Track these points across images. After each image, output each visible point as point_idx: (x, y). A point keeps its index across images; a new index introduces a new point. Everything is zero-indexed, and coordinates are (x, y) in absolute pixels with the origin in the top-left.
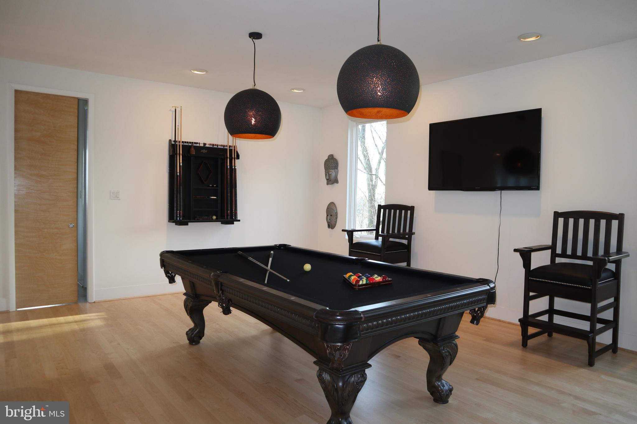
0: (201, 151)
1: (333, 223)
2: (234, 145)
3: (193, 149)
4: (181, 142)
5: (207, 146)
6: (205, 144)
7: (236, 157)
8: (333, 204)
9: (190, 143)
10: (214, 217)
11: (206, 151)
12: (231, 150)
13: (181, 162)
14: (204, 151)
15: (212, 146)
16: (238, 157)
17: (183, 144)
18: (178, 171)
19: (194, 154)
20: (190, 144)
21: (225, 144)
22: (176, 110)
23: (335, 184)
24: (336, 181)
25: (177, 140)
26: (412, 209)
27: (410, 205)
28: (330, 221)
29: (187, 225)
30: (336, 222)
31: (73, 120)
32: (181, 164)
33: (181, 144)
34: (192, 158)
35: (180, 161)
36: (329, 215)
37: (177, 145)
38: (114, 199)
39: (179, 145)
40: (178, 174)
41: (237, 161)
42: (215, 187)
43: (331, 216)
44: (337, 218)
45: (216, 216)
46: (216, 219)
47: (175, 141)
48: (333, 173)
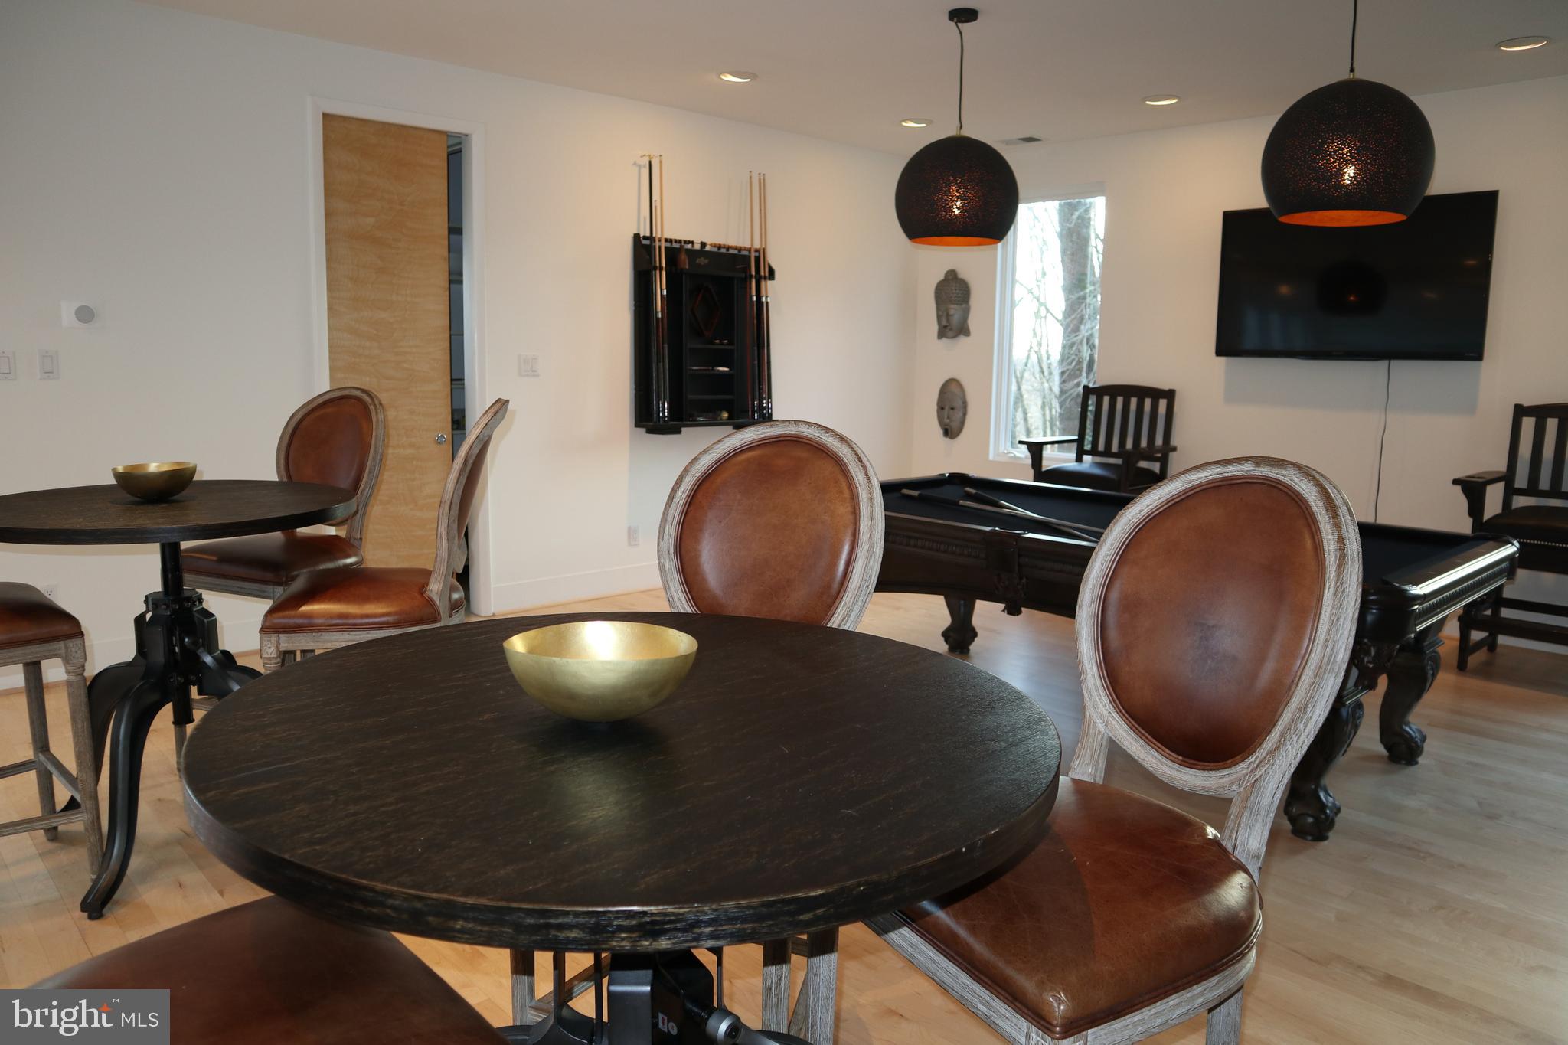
0: (697, 261)
1: (955, 425)
2: (763, 246)
3: (683, 257)
4: (663, 241)
5: (708, 248)
6: (703, 244)
7: (767, 274)
8: (954, 383)
9: (676, 241)
10: (725, 415)
11: (707, 261)
12: (757, 259)
13: (664, 286)
14: (702, 261)
15: (715, 250)
16: (771, 274)
17: (668, 245)
18: (659, 309)
19: (687, 267)
20: (677, 246)
21: (748, 245)
22: (650, 162)
23: (962, 339)
24: (963, 330)
25: (654, 235)
26: (1170, 395)
27: (1165, 386)
28: (948, 421)
29: (679, 432)
30: (963, 423)
31: (438, 187)
32: (665, 292)
33: (663, 244)
34: (684, 276)
35: (660, 286)
36: (947, 408)
37: (655, 246)
38: (527, 375)
39: (660, 247)
40: (659, 315)
41: (769, 282)
42: (727, 344)
43: (952, 409)
44: (965, 414)
45: (729, 413)
46: (729, 418)
47: (651, 238)
48: (955, 311)
